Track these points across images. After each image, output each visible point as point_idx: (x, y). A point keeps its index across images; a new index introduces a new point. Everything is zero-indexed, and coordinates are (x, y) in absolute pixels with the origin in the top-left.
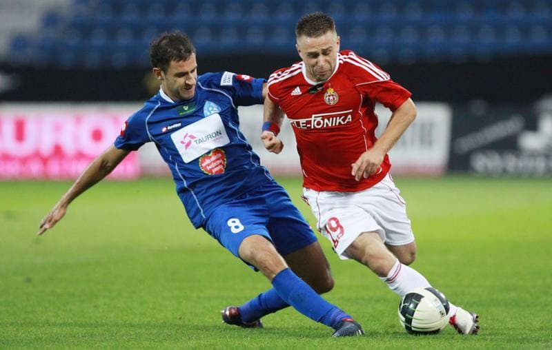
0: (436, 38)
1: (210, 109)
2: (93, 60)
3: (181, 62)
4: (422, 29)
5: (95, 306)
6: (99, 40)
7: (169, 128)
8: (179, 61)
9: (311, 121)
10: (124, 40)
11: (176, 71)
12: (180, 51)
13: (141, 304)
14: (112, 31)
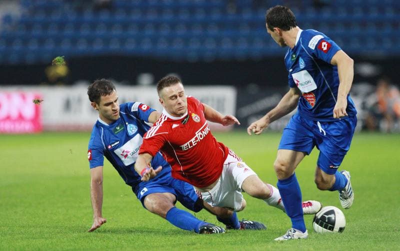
0: (227, 46)
1: (131, 129)
2: (13, 59)
3: (107, 96)
4: (218, 40)
5: (15, 212)
6: (17, 47)
7: (112, 145)
8: (106, 95)
9: (197, 137)
10: (33, 46)
11: (105, 102)
12: (105, 89)
13: (44, 211)
14: (26, 41)
